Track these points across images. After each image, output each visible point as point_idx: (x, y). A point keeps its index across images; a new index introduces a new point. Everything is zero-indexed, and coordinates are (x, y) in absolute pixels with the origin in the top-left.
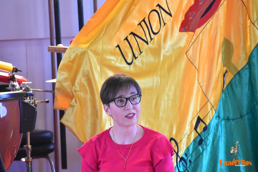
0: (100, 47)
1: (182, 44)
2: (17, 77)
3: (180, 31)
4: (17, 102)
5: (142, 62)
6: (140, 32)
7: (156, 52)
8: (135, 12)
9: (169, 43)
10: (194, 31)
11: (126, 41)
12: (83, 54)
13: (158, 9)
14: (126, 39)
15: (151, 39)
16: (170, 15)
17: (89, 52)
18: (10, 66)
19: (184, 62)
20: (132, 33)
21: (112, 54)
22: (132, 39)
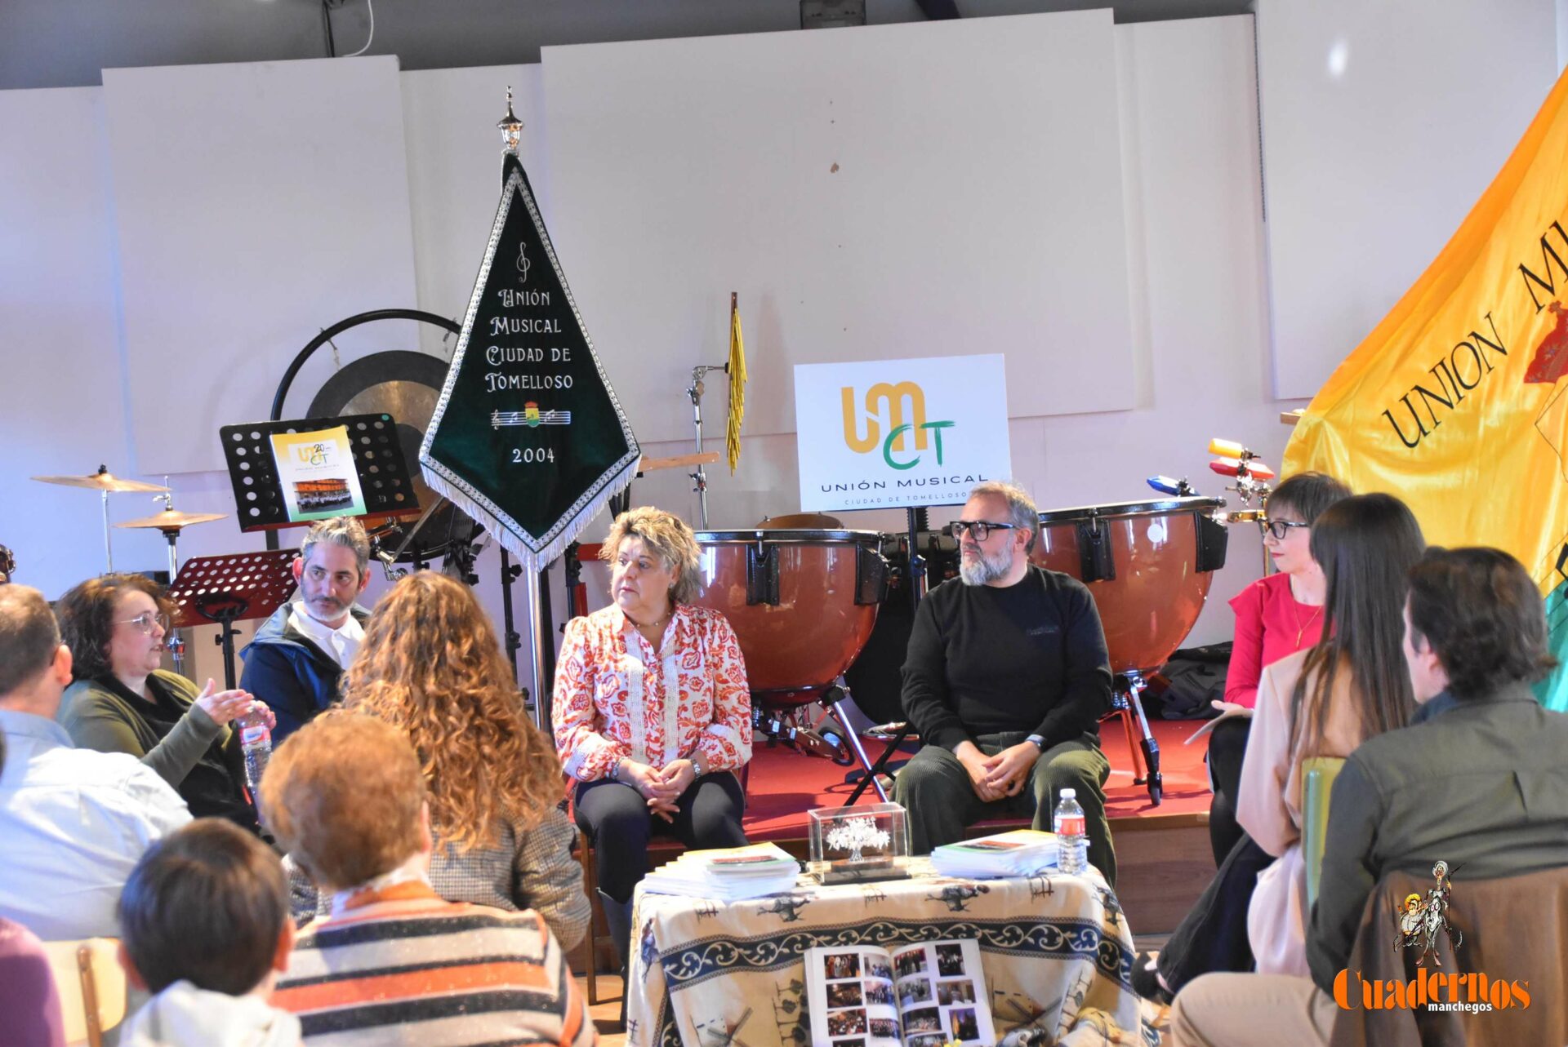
0: (1348, 414)
1: (1530, 403)
2: (1252, 466)
3: (1527, 380)
4: (1190, 517)
5: (1439, 442)
6: (1433, 386)
7: (1470, 422)
8: (1423, 347)
9: (1499, 407)
10: (1554, 381)
11: (1403, 402)
12: (1319, 426)
13: (1472, 341)
14: (1405, 399)
15: (1460, 398)
16: (1503, 351)
17: (1327, 425)
18: (1238, 448)
19: (1531, 440)
20: (1418, 388)
21: (1375, 426)
22: (1416, 399)
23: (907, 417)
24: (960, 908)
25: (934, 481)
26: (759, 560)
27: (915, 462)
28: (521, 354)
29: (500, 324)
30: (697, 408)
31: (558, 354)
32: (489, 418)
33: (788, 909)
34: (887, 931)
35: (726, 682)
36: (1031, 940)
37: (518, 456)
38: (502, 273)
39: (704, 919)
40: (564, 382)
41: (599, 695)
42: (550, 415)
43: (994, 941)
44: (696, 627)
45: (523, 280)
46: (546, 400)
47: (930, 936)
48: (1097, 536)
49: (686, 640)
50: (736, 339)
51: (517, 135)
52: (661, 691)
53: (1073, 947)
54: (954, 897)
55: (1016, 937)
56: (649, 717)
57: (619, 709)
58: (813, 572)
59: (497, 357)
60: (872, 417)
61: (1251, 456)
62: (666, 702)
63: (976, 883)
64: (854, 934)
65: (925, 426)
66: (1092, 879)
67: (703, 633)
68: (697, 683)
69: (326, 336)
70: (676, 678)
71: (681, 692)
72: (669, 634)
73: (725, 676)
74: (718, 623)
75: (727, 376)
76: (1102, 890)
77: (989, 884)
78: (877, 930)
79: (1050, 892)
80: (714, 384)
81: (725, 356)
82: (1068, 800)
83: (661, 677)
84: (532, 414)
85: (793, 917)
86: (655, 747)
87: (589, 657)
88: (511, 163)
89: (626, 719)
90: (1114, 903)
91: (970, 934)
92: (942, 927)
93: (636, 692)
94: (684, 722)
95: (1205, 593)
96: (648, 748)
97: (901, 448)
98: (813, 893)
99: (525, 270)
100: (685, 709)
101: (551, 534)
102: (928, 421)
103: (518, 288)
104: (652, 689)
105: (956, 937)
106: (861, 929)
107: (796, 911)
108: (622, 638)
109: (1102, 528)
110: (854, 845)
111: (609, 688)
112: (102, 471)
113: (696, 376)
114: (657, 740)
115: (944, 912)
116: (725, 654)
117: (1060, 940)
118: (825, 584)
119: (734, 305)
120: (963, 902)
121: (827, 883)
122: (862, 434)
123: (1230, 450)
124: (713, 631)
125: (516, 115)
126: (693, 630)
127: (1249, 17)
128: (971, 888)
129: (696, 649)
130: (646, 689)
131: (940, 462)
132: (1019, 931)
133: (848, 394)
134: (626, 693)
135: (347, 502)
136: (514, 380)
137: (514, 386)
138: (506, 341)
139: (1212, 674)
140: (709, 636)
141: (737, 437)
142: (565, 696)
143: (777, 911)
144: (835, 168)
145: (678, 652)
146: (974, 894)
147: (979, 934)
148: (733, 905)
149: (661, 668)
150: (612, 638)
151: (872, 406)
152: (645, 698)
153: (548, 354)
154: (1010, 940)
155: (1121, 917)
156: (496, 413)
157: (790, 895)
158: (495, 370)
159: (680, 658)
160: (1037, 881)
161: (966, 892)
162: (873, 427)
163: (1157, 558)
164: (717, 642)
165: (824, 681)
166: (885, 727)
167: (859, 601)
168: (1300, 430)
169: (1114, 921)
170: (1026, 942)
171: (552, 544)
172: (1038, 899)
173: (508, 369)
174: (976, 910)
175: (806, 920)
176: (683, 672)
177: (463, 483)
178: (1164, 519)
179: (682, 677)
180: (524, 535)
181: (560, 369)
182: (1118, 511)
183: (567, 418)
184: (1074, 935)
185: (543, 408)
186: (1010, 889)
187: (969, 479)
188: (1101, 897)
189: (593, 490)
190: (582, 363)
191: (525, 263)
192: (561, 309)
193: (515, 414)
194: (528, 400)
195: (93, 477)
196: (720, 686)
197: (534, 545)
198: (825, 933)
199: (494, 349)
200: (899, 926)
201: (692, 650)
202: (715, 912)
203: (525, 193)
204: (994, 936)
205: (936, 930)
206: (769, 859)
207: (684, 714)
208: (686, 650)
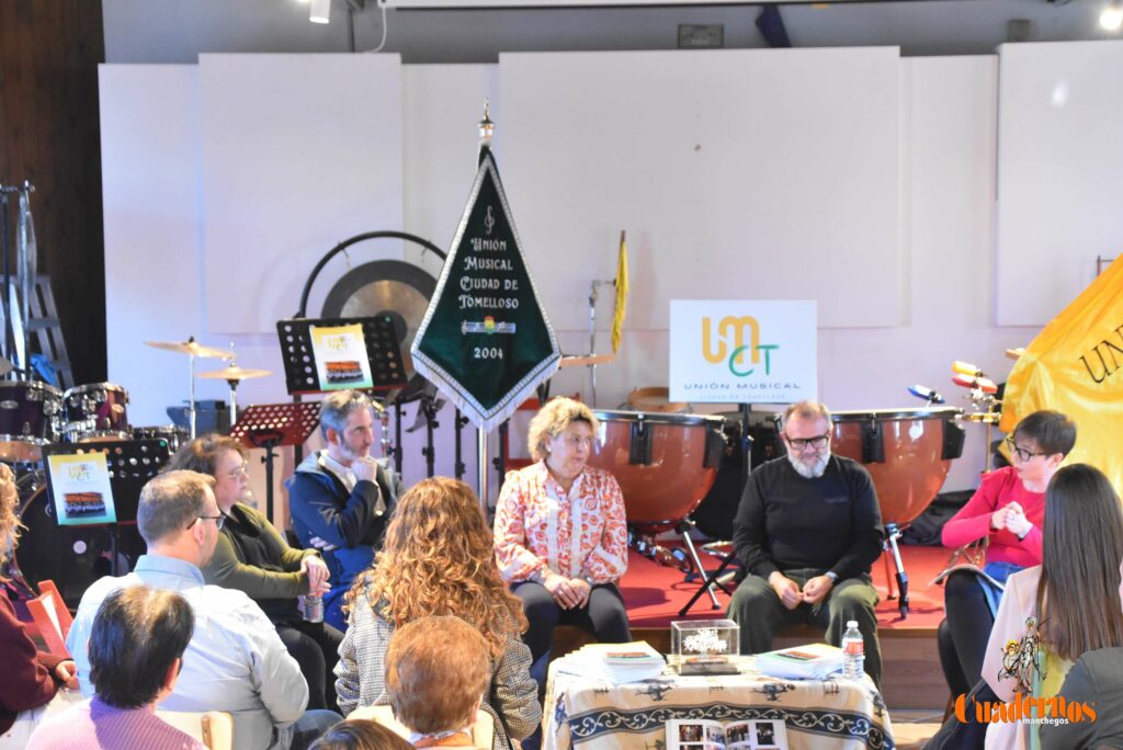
0: (1055, 357)
2: (980, 381)
4: (940, 423)
5: (1118, 380)
6: (1116, 341)
11: (1095, 352)
12: (1033, 365)
14: (1096, 349)
17: (1040, 364)
18: (973, 369)
20: (1106, 342)
21: (1073, 367)
22: (1103, 349)
23: (747, 341)
24: (774, 699)
25: (763, 386)
26: (640, 434)
27: (750, 372)
28: (485, 283)
29: (471, 262)
30: (593, 310)
31: (510, 284)
32: (460, 326)
33: (658, 693)
34: (723, 711)
35: (612, 518)
36: (822, 724)
37: (478, 353)
38: (474, 227)
39: (599, 696)
40: (512, 304)
41: (527, 525)
42: (502, 327)
43: (796, 723)
44: (595, 481)
45: (489, 232)
46: (499, 315)
47: (753, 716)
48: (875, 433)
49: (588, 490)
50: (622, 264)
51: (490, 132)
52: (570, 524)
53: (850, 731)
54: (772, 691)
55: (812, 721)
56: (561, 542)
57: (540, 536)
58: (676, 444)
59: (468, 285)
60: (723, 339)
61: (981, 375)
62: (573, 533)
63: (786, 682)
64: (701, 712)
65: (759, 347)
66: (865, 685)
67: (599, 486)
68: (594, 520)
69: (341, 247)
70: (580, 515)
71: (584, 525)
72: (577, 484)
73: (613, 515)
74: (609, 479)
75: (614, 289)
76: (873, 693)
77: (795, 683)
78: (716, 709)
79: (837, 692)
80: (605, 293)
81: (614, 275)
82: (853, 629)
83: (570, 514)
84: (490, 325)
85: (660, 698)
86: (565, 562)
87: (521, 498)
88: (485, 152)
89: (544, 543)
90: (881, 702)
91: (780, 716)
92: (763, 711)
93: (553, 524)
94: (584, 546)
95: (947, 471)
96: (560, 562)
97: (741, 361)
98: (673, 681)
99: (491, 225)
100: (586, 537)
101: (497, 407)
102: (762, 343)
103: (485, 237)
104: (564, 522)
105: (770, 718)
106: (705, 709)
107: (662, 694)
108: (544, 487)
109: (878, 427)
110: (702, 649)
111: (535, 520)
112: (192, 340)
113: (593, 287)
114: (566, 557)
115: (763, 700)
116: (614, 500)
117: (842, 725)
118: (684, 450)
119: (623, 239)
120: (777, 695)
121: (683, 674)
122: (715, 350)
123: (967, 372)
124: (605, 484)
125: (490, 119)
126: (592, 483)
127: (996, 57)
128: (782, 686)
129: (595, 496)
130: (559, 522)
131: (767, 372)
132: (814, 717)
133: (706, 322)
134: (545, 525)
135: (360, 377)
136: (478, 301)
137: (478, 305)
138: (475, 274)
139: (940, 515)
140: (602, 487)
141: (619, 331)
142: (504, 523)
143: (649, 693)
144: (698, 148)
145: (582, 497)
146: (784, 690)
147: (786, 717)
148: (619, 687)
149: (570, 508)
150: (537, 486)
151: (722, 331)
152: (558, 529)
153: (502, 285)
154: (807, 723)
155: (884, 712)
156: (465, 323)
157: (658, 682)
158: (466, 293)
159: (584, 501)
160: (828, 684)
161: (779, 688)
162: (722, 346)
163: (915, 447)
164: (608, 492)
165: (678, 517)
166: (713, 545)
167: (706, 465)
168: (1019, 366)
169: (880, 715)
170: (818, 724)
171: (498, 415)
172: (828, 696)
173: (475, 293)
174: (784, 701)
175: (669, 700)
176: (585, 511)
177: (439, 369)
178: (921, 422)
179: (584, 515)
180: (479, 407)
181: (510, 294)
182: (889, 417)
183: (513, 328)
184: (852, 723)
185: (497, 321)
186: (810, 688)
187: (787, 386)
188: (872, 697)
189: (528, 378)
190: (525, 292)
191: (490, 221)
192: (513, 254)
193: (478, 324)
194: (487, 315)
195: (185, 344)
196: (609, 522)
197: (486, 414)
198: (681, 710)
199: (466, 279)
200: (732, 708)
201: (591, 496)
202: (607, 691)
203: (493, 173)
204: (796, 719)
205: (757, 712)
206: (644, 655)
207: (585, 540)
208: (588, 497)
